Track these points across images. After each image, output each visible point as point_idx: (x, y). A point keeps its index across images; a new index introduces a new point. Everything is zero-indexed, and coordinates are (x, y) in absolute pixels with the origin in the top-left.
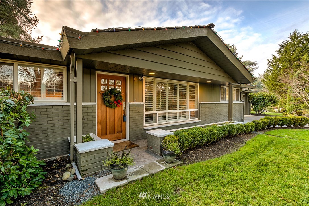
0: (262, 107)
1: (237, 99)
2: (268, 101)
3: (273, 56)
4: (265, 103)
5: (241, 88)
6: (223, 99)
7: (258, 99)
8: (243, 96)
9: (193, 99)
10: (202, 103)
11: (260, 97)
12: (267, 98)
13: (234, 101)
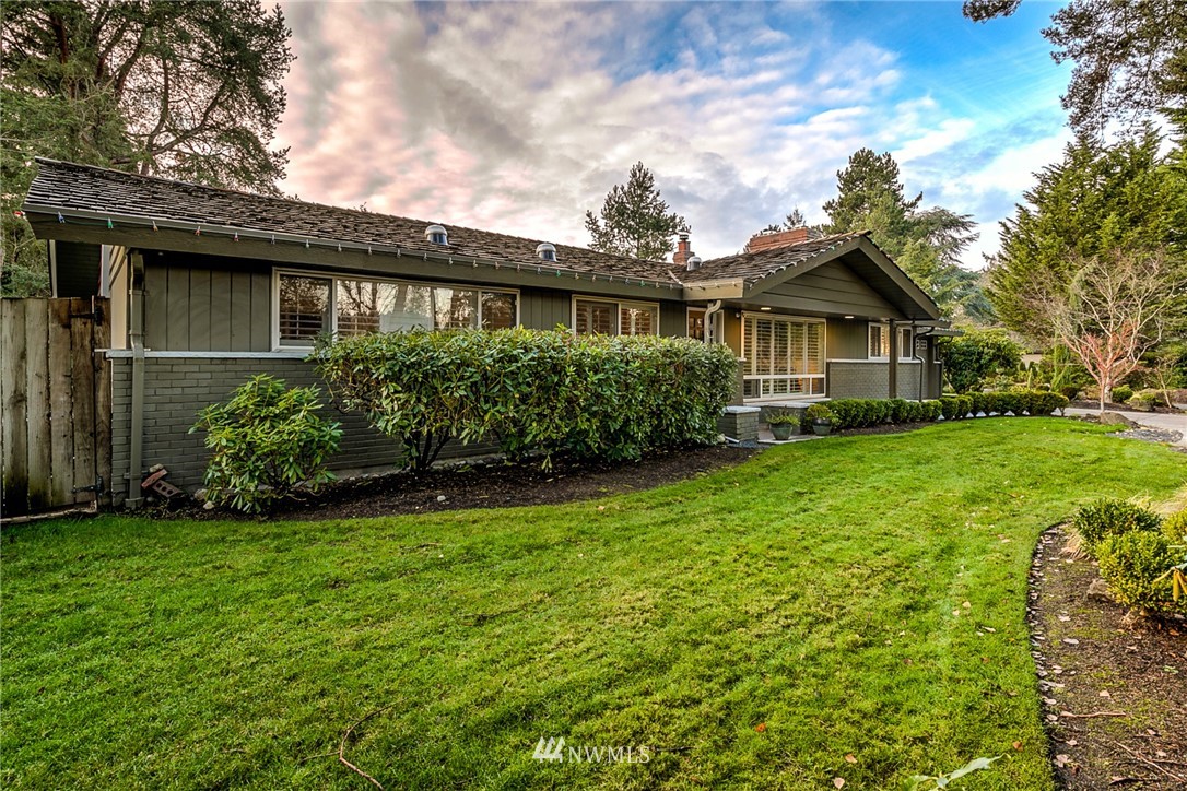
0: (975, 375)
1: (906, 354)
2: (990, 360)
3: (1021, 208)
4: (981, 366)
5: (915, 327)
6: (873, 355)
7: (963, 354)
8: (921, 346)
9: (813, 355)
10: (833, 360)
11: (968, 347)
12: (986, 350)
13: (901, 359)
